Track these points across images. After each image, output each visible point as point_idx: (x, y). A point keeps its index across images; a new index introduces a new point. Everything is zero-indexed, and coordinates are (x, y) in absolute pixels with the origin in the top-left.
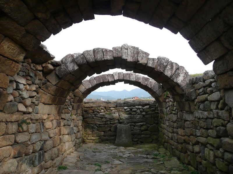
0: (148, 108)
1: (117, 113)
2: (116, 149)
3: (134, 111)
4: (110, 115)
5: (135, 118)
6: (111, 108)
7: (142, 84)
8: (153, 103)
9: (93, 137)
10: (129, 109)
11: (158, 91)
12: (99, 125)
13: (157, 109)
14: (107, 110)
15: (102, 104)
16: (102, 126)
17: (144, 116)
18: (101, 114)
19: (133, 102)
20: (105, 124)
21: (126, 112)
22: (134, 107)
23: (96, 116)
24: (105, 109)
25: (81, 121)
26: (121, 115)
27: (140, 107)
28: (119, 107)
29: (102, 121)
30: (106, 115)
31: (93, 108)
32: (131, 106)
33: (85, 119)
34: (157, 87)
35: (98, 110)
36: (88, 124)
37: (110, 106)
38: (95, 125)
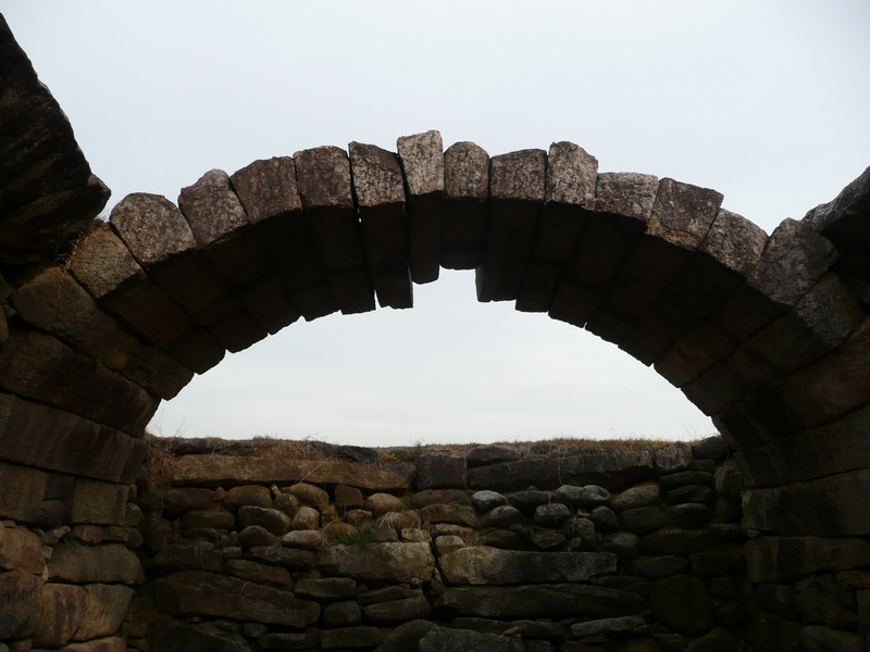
0: (654, 502)
1: (419, 532)
3: (549, 523)
4: (363, 548)
5: (563, 580)
6: (374, 497)
7: (658, 240)
8: (683, 462)
10: (507, 508)
11: (810, 297)
13: (722, 504)
14: (340, 511)
15: (304, 465)
16: (294, 636)
17: (625, 558)
19: (537, 458)
20: (322, 624)
21: (486, 526)
22: (550, 494)
23: (254, 550)
24: (332, 500)
25: (121, 594)
26: (451, 548)
27: (593, 491)
28: (435, 488)
29: (298, 596)
30: (333, 550)
31: (235, 491)
32: (522, 485)
33: (159, 580)
34: (801, 267)
35: (272, 510)
36: (177, 623)
37: (370, 479)
38: (234, 627)
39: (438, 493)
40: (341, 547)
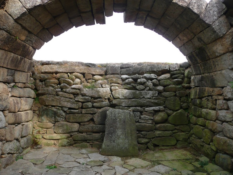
0: (168, 79)
1: (107, 85)
2: (105, 167)
3: (141, 83)
4: (92, 89)
5: (144, 97)
6: (95, 77)
7: (176, 4)
8: (177, 68)
9: (55, 135)
10: (130, 80)
12: (70, 108)
13: (186, 79)
14: (86, 80)
15: (76, 68)
16: (75, 111)
17: (160, 92)
18: (73, 86)
19: (139, 67)
20: (82, 108)
21: (124, 84)
22: (141, 76)
23: (64, 90)
24: (84, 77)
25: (31, 101)
26: (115, 90)
27: (153, 76)
28: (111, 74)
29: (76, 101)
30: (85, 90)
31: (58, 75)
32: (134, 74)
33: (40, 97)
34: (215, 13)
35: (68, 80)
36: (45, 107)
37: (94, 72)
38: (60, 108)
39: (112, 76)
40: (87, 89)
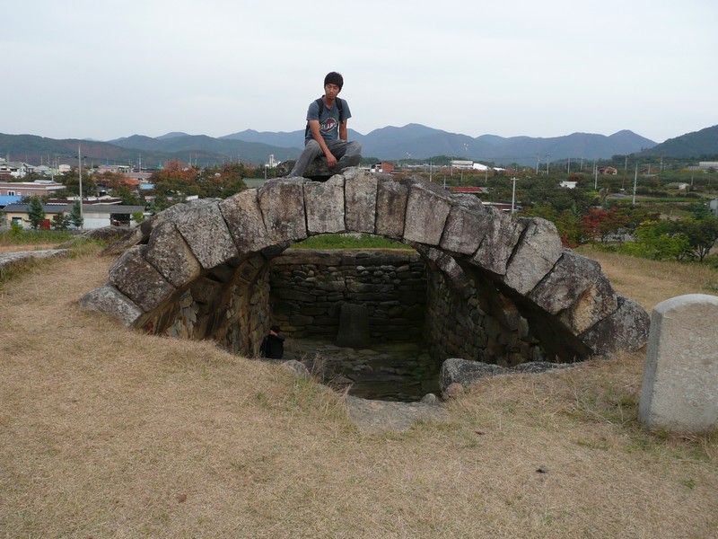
0: (407, 271)
1: (342, 278)
2: (340, 354)
3: (377, 276)
5: (379, 291)
6: (329, 268)
8: (416, 260)
9: (291, 327)
10: (366, 272)
12: (304, 302)
13: (425, 273)
14: (320, 272)
15: (310, 259)
16: (310, 304)
18: (308, 279)
19: (376, 257)
20: (317, 301)
21: (360, 277)
22: (378, 268)
23: (299, 283)
24: (318, 268)
26: (350, 283)
27: (390, 267)
29: (310, 294)
31: (292, 267)
32: (371, 265)
35: (302, 272)
37: (328, 263)
38: (295, 302)
40: (321, 282)
